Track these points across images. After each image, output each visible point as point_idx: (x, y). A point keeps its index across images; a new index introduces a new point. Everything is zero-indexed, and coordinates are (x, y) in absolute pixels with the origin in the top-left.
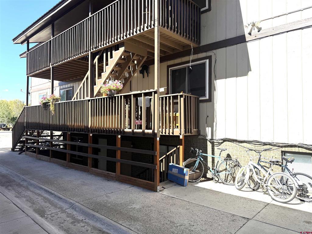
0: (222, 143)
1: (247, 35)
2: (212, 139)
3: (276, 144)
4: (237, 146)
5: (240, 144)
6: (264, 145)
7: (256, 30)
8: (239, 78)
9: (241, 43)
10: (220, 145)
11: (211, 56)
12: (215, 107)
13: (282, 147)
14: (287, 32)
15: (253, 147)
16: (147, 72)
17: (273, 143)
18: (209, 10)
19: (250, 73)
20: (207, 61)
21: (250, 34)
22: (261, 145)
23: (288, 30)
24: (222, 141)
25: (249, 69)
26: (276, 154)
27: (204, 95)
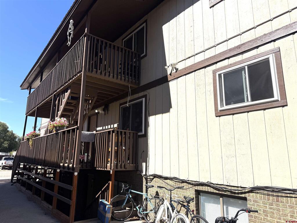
0: (153, 179)
1: (169, 76)
2: (146, 175)
3: (191, 182)
4: (163, 182)
5: (165, 181)
6: (182, 183)
7: (175, 71)
8: (164, 115)
9: (165, 83)
10: (151, 182)
11: (146, 95)
12: (148, 142)
13: (195, 185)
14: (195, 71)
15: (174, 184)
16: (107, 111)
17: (189, 181)
18: (146, 56)
19: (171, 110)
20: (144, 99)
21: (170, 74)
22: (180, 182)
23: (195, 70)
24: (153, 177)
25: (170, 106)
26: (191, 193)
27: (141, 131)
